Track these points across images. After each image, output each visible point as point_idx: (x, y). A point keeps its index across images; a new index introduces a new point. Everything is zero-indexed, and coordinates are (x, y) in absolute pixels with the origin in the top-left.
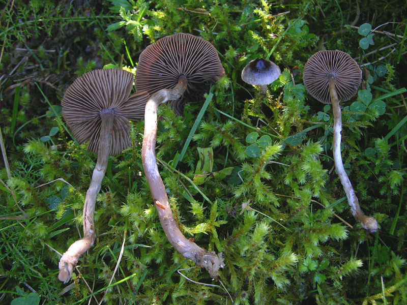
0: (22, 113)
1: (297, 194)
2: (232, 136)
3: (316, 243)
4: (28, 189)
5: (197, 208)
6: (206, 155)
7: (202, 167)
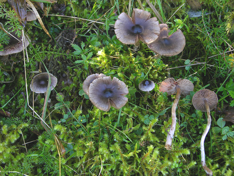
2: (138, 112)
3: (177, 157)
5: (128, 146)
6: (130, 121)
7: (129, 126)
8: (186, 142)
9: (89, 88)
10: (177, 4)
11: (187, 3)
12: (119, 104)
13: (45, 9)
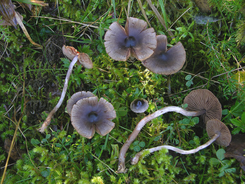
0: (24, 124)
1: (158, 169)
4: (33, 169)
5: (113, 178)
6: (115, 148)
7: (114, 154)
8: (178, 173)
9: (72, 110)
10: (184, 6)
11: (196, 4)
12: (104, 130)
13: (34, 9)
